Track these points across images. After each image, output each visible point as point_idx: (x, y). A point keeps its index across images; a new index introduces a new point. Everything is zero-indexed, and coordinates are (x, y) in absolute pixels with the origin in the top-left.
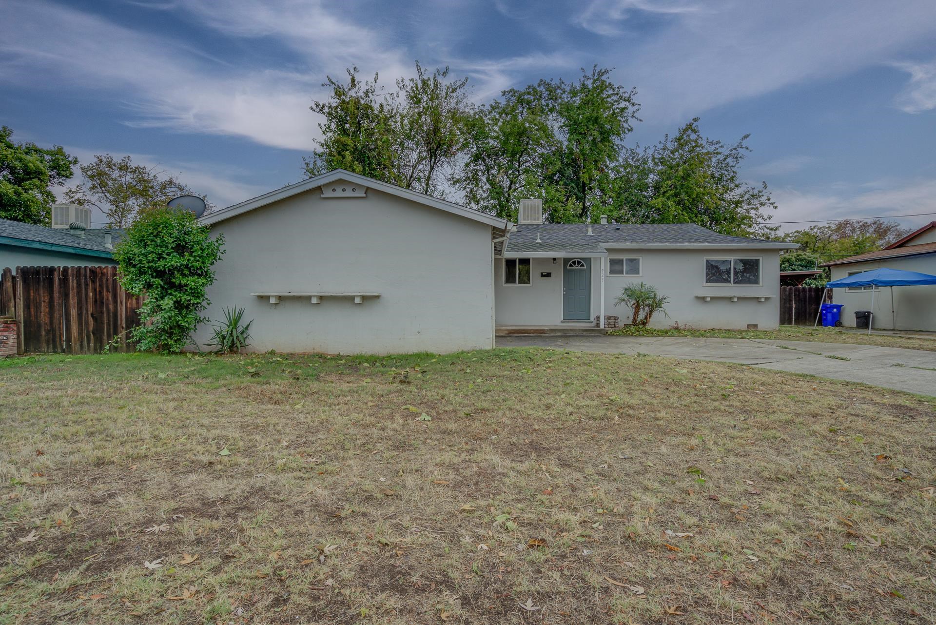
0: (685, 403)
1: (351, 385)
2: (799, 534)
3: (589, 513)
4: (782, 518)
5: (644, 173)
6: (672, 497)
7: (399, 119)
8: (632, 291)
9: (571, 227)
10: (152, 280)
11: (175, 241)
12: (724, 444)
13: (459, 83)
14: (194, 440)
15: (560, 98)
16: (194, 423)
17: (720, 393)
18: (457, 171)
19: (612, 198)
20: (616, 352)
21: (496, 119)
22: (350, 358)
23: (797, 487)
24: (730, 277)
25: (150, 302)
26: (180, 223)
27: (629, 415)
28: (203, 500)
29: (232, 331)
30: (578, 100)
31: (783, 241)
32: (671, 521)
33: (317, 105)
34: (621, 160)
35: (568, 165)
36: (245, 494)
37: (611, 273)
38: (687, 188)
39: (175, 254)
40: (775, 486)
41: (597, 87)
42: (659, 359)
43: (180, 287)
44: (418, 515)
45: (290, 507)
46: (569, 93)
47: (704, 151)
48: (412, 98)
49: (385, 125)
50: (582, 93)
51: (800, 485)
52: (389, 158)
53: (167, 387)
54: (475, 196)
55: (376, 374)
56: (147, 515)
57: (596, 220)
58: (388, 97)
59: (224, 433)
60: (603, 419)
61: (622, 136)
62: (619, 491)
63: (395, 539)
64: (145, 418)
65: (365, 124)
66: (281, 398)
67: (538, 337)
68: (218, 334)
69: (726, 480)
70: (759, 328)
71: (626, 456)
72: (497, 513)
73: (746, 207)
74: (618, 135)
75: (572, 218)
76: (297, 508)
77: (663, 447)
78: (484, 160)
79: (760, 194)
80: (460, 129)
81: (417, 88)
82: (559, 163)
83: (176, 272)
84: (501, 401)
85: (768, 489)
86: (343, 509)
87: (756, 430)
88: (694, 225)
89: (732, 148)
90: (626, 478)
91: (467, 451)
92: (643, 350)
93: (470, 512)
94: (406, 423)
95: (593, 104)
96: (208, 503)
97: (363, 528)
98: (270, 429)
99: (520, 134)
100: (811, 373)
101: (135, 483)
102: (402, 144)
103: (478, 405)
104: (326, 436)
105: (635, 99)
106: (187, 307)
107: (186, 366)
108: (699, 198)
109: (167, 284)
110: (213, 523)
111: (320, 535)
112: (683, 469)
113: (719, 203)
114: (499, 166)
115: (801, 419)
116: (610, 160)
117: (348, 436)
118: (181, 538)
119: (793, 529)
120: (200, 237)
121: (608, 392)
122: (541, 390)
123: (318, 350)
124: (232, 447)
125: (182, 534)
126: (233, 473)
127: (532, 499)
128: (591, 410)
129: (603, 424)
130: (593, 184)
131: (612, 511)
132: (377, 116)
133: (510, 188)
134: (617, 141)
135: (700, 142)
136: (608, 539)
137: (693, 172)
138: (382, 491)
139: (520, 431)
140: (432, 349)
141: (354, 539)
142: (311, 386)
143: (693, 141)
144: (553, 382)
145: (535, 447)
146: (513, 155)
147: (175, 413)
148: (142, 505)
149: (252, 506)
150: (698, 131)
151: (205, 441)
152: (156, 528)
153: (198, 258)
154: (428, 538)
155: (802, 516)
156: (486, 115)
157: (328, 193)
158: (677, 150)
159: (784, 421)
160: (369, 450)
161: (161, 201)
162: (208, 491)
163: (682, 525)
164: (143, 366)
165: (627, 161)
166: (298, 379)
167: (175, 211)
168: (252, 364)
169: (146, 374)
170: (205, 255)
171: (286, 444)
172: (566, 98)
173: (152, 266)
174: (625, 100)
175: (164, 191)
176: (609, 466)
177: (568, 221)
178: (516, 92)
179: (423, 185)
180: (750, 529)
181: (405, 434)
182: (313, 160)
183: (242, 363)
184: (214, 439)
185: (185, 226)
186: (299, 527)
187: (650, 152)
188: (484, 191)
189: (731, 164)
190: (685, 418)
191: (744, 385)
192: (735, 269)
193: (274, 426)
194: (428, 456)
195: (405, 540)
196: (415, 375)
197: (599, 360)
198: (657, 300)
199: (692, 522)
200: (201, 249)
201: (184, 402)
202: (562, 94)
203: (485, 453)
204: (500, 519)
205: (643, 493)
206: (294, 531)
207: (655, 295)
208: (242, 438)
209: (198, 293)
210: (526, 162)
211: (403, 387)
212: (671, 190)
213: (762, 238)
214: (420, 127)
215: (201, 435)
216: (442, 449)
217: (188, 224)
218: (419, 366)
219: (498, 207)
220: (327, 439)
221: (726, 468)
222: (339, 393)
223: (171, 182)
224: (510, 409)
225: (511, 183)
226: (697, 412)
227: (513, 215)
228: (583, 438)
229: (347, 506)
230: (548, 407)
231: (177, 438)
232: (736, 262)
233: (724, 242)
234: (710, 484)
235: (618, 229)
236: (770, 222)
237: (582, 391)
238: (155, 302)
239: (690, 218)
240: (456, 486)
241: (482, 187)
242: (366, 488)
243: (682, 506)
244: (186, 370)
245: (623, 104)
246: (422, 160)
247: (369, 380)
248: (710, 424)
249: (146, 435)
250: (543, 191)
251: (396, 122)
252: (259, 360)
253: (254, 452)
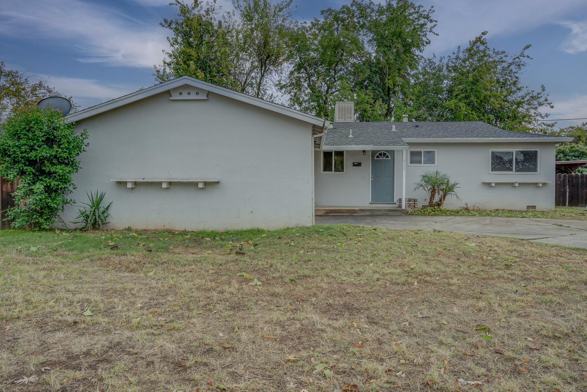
0: (474, 271)
1: (195, 255)
2: (575, 385)
3: (393, 363)
4: (559, 371)
5: (439, 79)
6: (463, 350)
7: (234, 34)
8: (428, 178)
9: (378, 124)
10: (25, 168)
11: (45, 135)
12: (507, 307)
13: (285, 4)
14: (61, 303)
15: (370, 16)
16: (62, 289)
17: (504, 264)
18: (283, 78)
19: (413, 100)
20: (416, 228)
21: (316, 34)
22: (195, 234)
23: (572, 344)
24: (512, 166)
25: (23, 187)
26: (49, 120)
27: (426, 281)
28: (68, 354)
29: (94, 211)
30: (384, 18)
31: (559, 135)
32: (463, 371)
33: (166, 21)
34: (420, 68)
35: (375, 72)
36: (105, 348)
37: (411, 162)
38: (476, 92)
39: (45, 146)
40: (552, 343)
41: (401, 7)
42: (451, 235)
43: (50, 174)
44: (251, 365)
45: (143, 358)
46: (377, 12)
47: (491, 60)
48: (246, 16)
49: (223, 39)
50: (388, 12)
51: (574, 342)
52: (227, 67)
53: (38, 258)
54: (298, 99)
55: (216, 247)
56: (19, 368)
57: (399, 119)
58: (225, 15)
59: (87, 297)
60: (404, 284)
61: (422, 48)
62: (419, 345)
63: (231, 385)
64: (18, 285)
65: (206, 38)
66: (136, 267)
67: (350, 216)
68: (82, 213)
69: (510, 337)
70: (538, 208)
71: (424, 316)
72: (317, 362)
73: (526, 107)
74: (418, 47)
75: (378, 117)
76: (149, 359)
77: (455, 308)
78: (306, 69)
79: (539, 96)
80: (286, 43)
81: (250, 8)
82: (368, 71)
83: (46, 162)
84: (320, 269)
85: (547, 345)
86: (188, 360)
87: (534, 295)
88: (481, 123)
89: (515, 57)
90: (424, 334)
91: (292, 310)
92: (438, 227)
93: (294, 361)
94: (241, 287)
95: (398, 21)
96: (72, 357)
97: (205, 376)
98: (127, 293)
99: (336, 47)
100: (583, 247)
101: (9, 341)
102: (237, 55)
103: (301, 272)
104: (174, 299)
105: (433, 16)
106: (56, 191)
107: (54, 241)
108: (486, 100)
109: (39, 171)
110: (76, 374)
111: (168, 382)
112: (473, 327)
113: (503, 103)
114: (319, 74)
115: (574, 286)
116: (411, 69)
117: (192, 299)
118: (48, 387)
119: (569, 380)
120: (67, 132)
121: (408, 262)
122: (353, 260)
123: (168, 227)
124: (94, 308)
125: (48, 384)
126: (94, 331)
127: (345, 351)
128: (394, 277)
129: (405, 288)
130: (396, 89)
131: (413, 361)
132: (217, 31)
133: (327, 92)
134: (417, 53)
135: (488, 52)
136: (409, 386)
137: (481, 78)
138: (220, 344)
139: (336, 294)
140: (262, 226)
141: (197, 385)
142: (162, 257)
143: (481, 51)
144: (363, 254)
145: (348, 307)
146: (330, 64)
147: (45, 281)
148: (14, 360)
149: (111, 358)
150: (486, 43)
151: (71, 303)
152: (26, 380)
153: (65, 150)
154: (259, 384)
155: (577, 369)
156: (307, 31)
157: (175, 96)
158: (468, 60)
159: (559, 287)
160: (210, 310)
161: (32, 101)
162: (73, 346)
163: (473, 374)
164: (17, 241)
165: (425, 69)
166: (151, 251)
167: (44, 110)
168: (112, 239)
169: (20, 247)
170: (71, 147)
171: (140, 305)
172: (374, 16)
173: (25, 156)
174: (424, 18)
175: (35, 93)
176: (410, 324)
177: (376, 120)
178: (333, 11)
179: (255, 89)
180: (531, 380)
181: (240, 296)
182: (162, 68)
183: (103, 237)
184: (79, 302)
185: (53, 122)
186: (150, 375)
187: (445, 61)
188: (306, 95)
189: (514, 70)
190: (473, 284)
191: (524, 257)
192: (516, 159)
193: (130, 290)
194: (259, 315)
195: (240, 386)
196: (248, 247)
197: (401, 235)
198: (450, 185)
199: (481, 372)
200: (68, 142)
201: (53, 271)
202: (371, 13)
203: (306, 312)
204: (319, 368)
205: (439, 347)
206: (146, 379)
207: (448, 181)
208: (102, 301)
209: (65, 179)
210: (341, 70)
211: (239, 257)
212: (462, 93)
213: (540, 133)
214: (253, 40)
215: (67, 299)
216: (271, 309)
217: (56, 121)
218: (252, 240)
219: (317, 108)
220: (175, 301)
221: (509, 327)
222: (185, 262)
223: (40, 85)
224: (327, 276)
225: (328, 89)
226: (484, 279)
227: (330, 115)
228: (388, 300)
229: (191, 357)
230: (359, 274)
231: (46, 302)
232: (517, 153)
233: (507, 137)
234: (496, 340)
235: (417, 126)
236: (547, 119)
237: (387, 261)
238: (28, 187)
239: (478, 117)
240: (283, 340)
241: (304, 91)
242: (207, 342)
243: (472, 358)
244: (55, 244)
245: (422, 21)
246: (254, 69)
247: (210, 252)
248: (495, 289)
249: (19, 300)
250: (355, 95)
251: (232, 36)
252: (118, 235)
253: (113, 312)
